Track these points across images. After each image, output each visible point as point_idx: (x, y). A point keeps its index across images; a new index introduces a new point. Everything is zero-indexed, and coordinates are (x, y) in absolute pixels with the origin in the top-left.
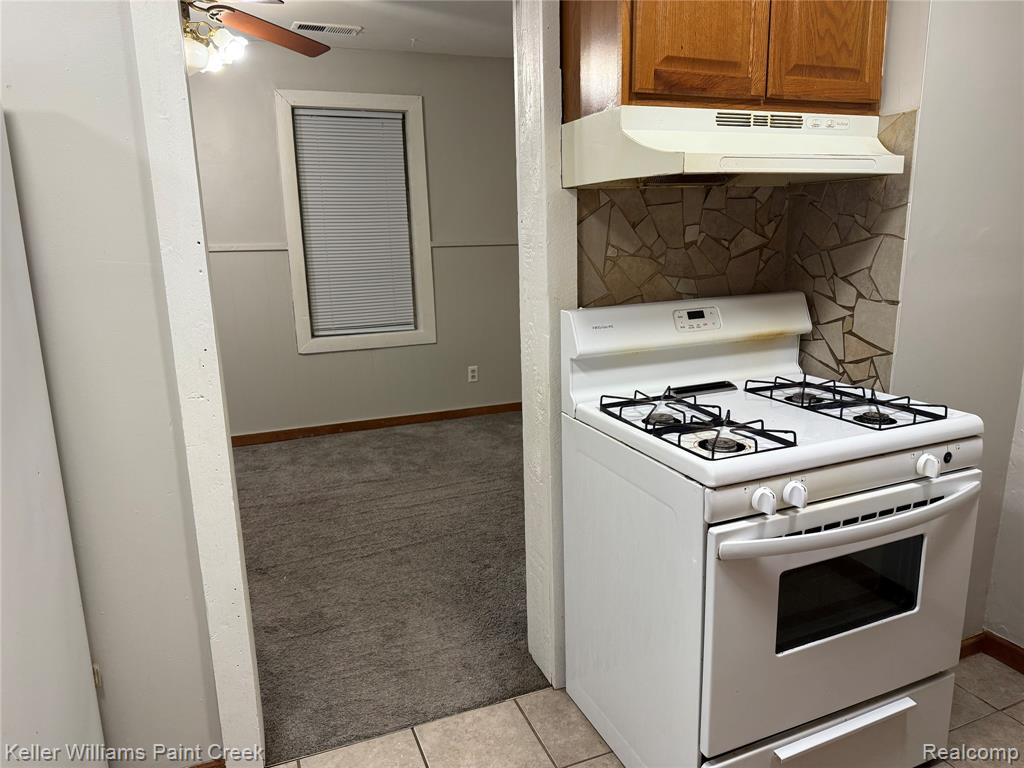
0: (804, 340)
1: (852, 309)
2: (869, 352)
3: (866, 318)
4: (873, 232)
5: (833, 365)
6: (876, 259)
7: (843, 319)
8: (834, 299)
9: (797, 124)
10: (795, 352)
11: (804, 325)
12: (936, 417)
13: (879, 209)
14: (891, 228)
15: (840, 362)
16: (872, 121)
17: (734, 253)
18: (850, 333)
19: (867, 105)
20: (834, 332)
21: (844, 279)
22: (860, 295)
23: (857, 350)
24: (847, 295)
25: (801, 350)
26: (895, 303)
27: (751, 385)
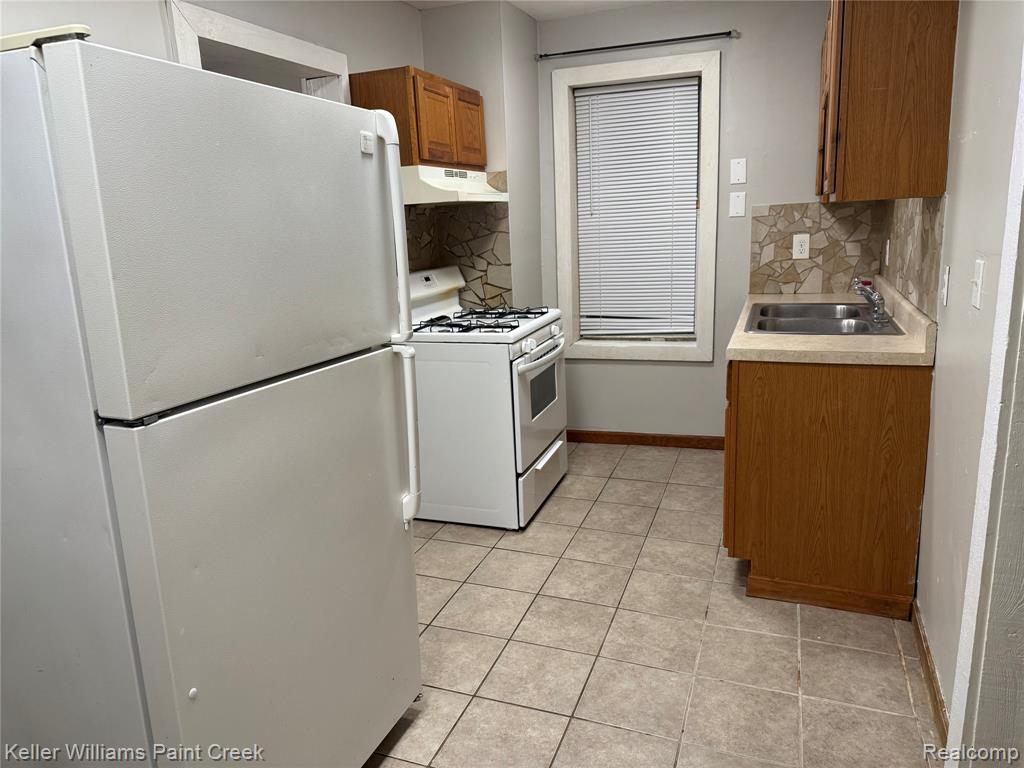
0: (460, 291)
1: (486, 271)
2: (497, 291)
3: (495, 275)
4: (492, 231)
5: (479, 302)
6: (496, 244)
7: (481, 277)
8: (474, 267)
9: (464, 176)
10: (457, 299)
11: (461, 283)
12: (543, 313)
13: (492, 219)
14: (502, 228)
15: (482, 300)
16: (482, 175)
17: (423, 245)
18: (487, 283)
19: (480, 167)
20: (477, 286)
21: (479, 256)
22: (489, 264)
23: (491, 291)
24: (481, 264)
25: (460, 299)
26: (509, 265)
27: (456, 315)
